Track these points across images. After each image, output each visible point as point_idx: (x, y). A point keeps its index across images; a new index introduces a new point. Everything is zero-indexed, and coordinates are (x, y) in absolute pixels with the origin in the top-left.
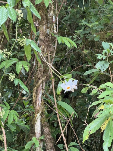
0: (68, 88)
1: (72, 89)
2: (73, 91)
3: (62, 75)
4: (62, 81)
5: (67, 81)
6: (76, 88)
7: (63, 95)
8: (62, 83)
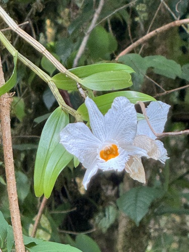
0: (109, 153)
1: (130, 162)
2: (141, 177)
3: (68, 73)
4: (70, 109)
5: (104, 111)
6: (161, 155)
7: (56, 212)
8: (65, 118)
